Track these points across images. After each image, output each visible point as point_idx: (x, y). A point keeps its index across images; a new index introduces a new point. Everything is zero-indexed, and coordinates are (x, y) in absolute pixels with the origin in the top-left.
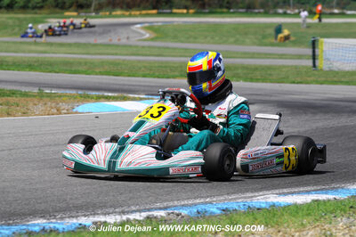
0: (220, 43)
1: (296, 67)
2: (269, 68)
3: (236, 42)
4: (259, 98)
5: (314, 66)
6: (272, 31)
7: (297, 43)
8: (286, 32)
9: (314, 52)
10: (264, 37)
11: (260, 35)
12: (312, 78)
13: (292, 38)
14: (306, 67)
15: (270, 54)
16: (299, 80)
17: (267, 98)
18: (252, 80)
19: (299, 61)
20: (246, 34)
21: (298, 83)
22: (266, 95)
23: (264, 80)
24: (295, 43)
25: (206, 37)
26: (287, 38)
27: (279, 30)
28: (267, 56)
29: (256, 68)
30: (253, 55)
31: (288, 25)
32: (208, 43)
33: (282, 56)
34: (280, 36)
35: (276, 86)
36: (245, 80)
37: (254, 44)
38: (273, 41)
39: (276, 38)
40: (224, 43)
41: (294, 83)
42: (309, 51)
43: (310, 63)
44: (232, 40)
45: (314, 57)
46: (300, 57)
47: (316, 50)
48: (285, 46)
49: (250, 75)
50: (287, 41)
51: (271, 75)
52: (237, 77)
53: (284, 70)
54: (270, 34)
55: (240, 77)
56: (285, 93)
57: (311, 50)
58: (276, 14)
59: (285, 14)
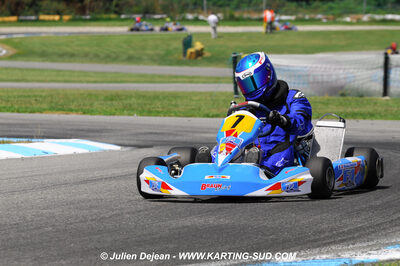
1: (211, 94)
2: (175, 96)
5: (236, 91)
6: (179, 45)
7: (215, 60)
8: (198, 46)
10: (167, 54)
11: (164, 50)
13: (207, 54)
14: (225, 94)
15: (176, 77)
16: (215, 112)
18: (150, 113)
19: (217, 85)
21: (213, 117)
22: (170, 134)
23: (167, 113)
24: (211, 61)
26: (199, 54)
27: (188, 42)
28: (173, 79)
29: (156, 97)
30: (152, 79)
31: (201, 36)
33: (192, 79)
34: (190, 50)
35: (184, 122)
36: (141, 113)
37: (154, 62)
38: (181, 57)
39: (185, 53)
41: (208, 116)
42: (229, 72)
43: (230, 88)
46: (217, 80)
48: (196, 64)
49: (148, 106)
50: (200, 58)
51: (176, 106)
52: (129, 109)
53: (195, 98)
54: (176, 49)
55: (133, 110)
56: (194, 131)
57: (231, 70)
58: (185, 21)
59: (196, 21)
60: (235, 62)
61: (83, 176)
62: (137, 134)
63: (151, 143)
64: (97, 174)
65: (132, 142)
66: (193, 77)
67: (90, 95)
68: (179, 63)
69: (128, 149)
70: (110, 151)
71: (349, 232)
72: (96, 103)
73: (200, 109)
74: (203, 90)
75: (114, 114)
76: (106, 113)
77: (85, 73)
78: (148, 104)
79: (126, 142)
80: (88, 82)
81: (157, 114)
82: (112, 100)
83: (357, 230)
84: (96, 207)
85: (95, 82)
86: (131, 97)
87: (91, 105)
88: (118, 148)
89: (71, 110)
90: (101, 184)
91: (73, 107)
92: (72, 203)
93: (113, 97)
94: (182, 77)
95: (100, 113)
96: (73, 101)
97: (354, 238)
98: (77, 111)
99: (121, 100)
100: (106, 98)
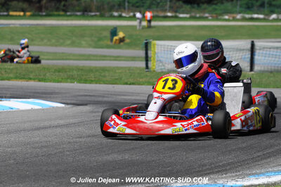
0: (56, 46)
1: (129, 69)
2: (104, 69)
3: (73, 44)
4: (93, 99)
5: (147, 67)
6: (108, 34)
7: (132, 45)
8: (121, 35)
9: (147, 54)
10: (100, 39)
11: (97, 38)
12: (144, 80)
13: (127, 41)
14: (140, 69)
15: (105, 56)
16: (131, 81)
17: (100, 99)
18: (86, 81)
19: (133, 62)
20: (82, 36)
21: (130, 84)
22: (99, 96)
23: (98, 81)
24: (130, 46)
25: (42, 40)
26: (122, 40)
27: (114, 32)
28: (103, 58)
29: (91, 70)
30: (88, 57)
31: (123, 28)
32: (45, 45)
33: (117, 58)
34: (115, 38)
35: (110, 88)
36: (80, 81)
37: (90, 46)
38: (109, 43)
39: (112, 40)
40: (61, 45)
41: (126, 84)
42: (142, 53)
43: (143, 64)
44: (69, 42)
45: (147, 59)
46: (134, 59)
47: (149, 52)
48: (119, 48)
49: (85, 77)
50: (122, 44)
51: (105, 76)
52: (71, 79)
53: (118, 71)
54: (105, 37)
55: (74, 79)
56: (117, 94)
57: (144, 52)
58: (112, 17)
59: (120, 17)
60: (147, 46)
61: (37, 125)
62: (75, 96)
63: (86, 102)
64: (47, 124)
65: (72, 102)
66: (118, 57)
68: (108, 47)
69: (70, 106)
70: (57, 107)
71: (224, 165)
72: (47, 75)
73: (121, 79)
75: (61, 82)
76: (54, 81)
78: (84, 75)
79: (69, 102)
81: (91, 82)
82: (59, 72)
83: (229, 164)
84: (45, 147)
85: (48, 59)
86: (73, 70)
87: (45, 75)
88: (63, 105)
89: (30, 79)
90: (49, 131)
91: (31, 77)
92: (28, 144)
93: (60, 70)
94: (110, 56)
95: (51, 81)
96: (32, 72)
97: (226, 170)
98: (34, 80)
99: (66, 72)
100: (55, 71)
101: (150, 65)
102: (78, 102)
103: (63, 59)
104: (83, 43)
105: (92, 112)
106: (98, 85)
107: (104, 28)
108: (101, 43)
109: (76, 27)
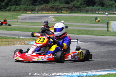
0: (77, 23)
1: (102, 30)
2: (93, 31)
3: (83, 22)
4: (90, 40)
5: (108, 30)
6: (94, 19)
7: (103, 23)
8: (99, 19)
9: (108, 26)
10: (91, 21)
11: (90, 20)
12: (107, 34)
13: (101, 21)
14: (105, 30)
15: (93, 26)
16: (103, 35)
17: (93, 40)
18: (87, 34)
19: (103, 28)
20: (86, 20)
21: (102, 36)
23: (92, 35)
25: (72, 21)
26: (99, 21)
27: (96, 18)
28: (93, 27)
29: (89, 31)
30: (88, 27)
31: (100, 17)
32: (73, 22)
33: (97, 27)
34: (97, 20)
35: (96, 37)
36: (86, 34)
37: (88, 23)
38: (95, 22)
39: (95, 21)
40: (79, 22)
41: (101, 35)
42: (106, 26)
43: (107, 29)
44: (81, 21)
45: (108, 27)
46: (103, 27)
47: (109, 25)
48: (98, 24)
49: (87, 33)
51: (94, 33)
52: (83, 33)
53: (98, 31)
54: (93, 20)
55: (84, 33)
56: (98, 39)
57: (107, 25)
58: (96, 13)
59: (98, 13)
60: (108, 23)
62: (85, 39)
65: (83, 41)
66: (98, 27)
67: (73, 30)
68: (94, 23)
69: (82, 42)
72: (75, 32)
73: (99, 34)
74: (100, 29)
76: (77, 34)
77: (72, 25)
78: (87, 32)
79: (82, 41)
80: (73, 27)
81: (89, 35)
85: (75, 27)
86: (83, 31)
88: (80, 42)
93: (79, 31)
94: (95, 26)
95: (76, 34)
96: (70, 31)
98: (70, 34)
99: (81, 31)
100: (77, 31)
101: (109, 29)
102: (85, 41)
103: (79, 27)
104: (86, 22)
105: (90, 45)
106: (92, 36)
107: (93, 17)
108: (92, 22)
109: (84, 16)
